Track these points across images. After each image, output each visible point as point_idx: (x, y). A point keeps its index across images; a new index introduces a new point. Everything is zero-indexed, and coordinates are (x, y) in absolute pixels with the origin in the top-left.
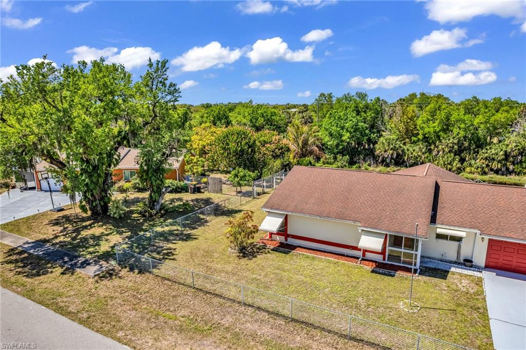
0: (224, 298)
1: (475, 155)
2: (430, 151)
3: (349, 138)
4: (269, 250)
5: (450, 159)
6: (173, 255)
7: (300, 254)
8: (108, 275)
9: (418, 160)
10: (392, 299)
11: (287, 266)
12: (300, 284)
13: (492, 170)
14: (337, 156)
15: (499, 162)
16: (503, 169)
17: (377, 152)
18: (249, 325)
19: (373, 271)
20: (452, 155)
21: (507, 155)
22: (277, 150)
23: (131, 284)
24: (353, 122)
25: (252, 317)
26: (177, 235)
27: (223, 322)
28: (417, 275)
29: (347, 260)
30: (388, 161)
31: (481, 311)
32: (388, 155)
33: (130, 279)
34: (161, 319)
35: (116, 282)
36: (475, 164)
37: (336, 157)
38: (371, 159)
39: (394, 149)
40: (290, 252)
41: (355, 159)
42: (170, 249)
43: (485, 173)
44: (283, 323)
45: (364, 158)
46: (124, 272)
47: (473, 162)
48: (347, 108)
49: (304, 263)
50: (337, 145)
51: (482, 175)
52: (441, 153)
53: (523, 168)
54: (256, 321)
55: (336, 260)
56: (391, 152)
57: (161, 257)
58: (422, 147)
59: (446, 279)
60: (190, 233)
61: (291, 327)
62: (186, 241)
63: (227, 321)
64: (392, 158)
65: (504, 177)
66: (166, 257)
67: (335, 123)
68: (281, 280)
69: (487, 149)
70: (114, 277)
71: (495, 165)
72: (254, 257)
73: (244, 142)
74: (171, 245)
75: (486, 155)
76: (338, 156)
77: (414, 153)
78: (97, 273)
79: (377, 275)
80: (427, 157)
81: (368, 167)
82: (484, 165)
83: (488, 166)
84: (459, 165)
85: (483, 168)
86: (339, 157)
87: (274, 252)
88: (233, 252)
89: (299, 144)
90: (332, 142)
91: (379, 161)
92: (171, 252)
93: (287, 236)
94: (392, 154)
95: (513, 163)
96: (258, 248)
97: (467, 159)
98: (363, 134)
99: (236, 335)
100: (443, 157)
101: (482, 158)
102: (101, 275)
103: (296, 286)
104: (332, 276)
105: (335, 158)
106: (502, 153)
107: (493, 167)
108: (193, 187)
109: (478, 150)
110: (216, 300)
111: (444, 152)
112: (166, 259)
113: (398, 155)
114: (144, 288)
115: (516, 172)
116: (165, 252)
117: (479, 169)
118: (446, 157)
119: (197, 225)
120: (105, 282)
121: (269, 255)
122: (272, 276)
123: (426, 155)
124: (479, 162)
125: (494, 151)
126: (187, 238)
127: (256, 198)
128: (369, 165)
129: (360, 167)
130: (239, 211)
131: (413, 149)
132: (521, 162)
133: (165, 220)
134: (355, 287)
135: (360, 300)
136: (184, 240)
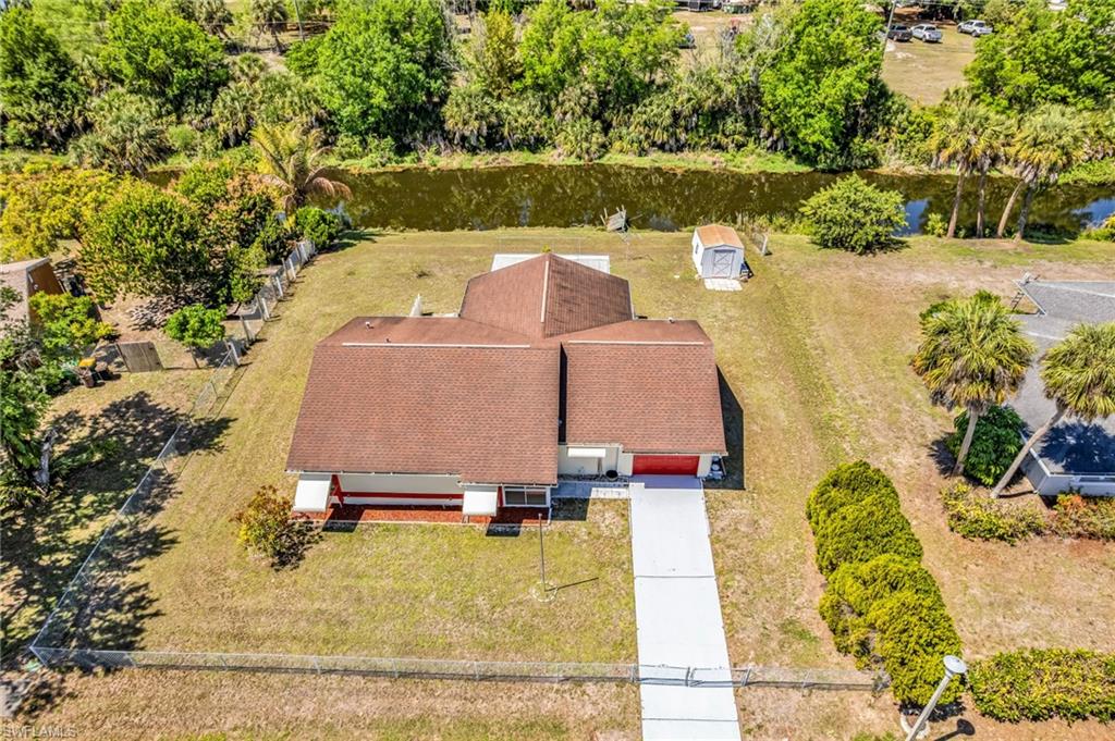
0: (286, 671)
1: (626, 117)
2: (549, 111)
3: (385, 99)
4: (319, 530)
5: (586, 130)
6: (151, 602)
7: (372, 525)
8: (42, 702)
9: (528, 133)
10: (521, 585)
11: (360, 564)
12: (392, 599)
13: (654, 144)
14: (366, 137)
15: (665, 129)
16: (672, 142)
17: (449, 125)
18: (341, 705)
19: (490, 533)
20: (589, 120)
21: (676, 116)
22: (245, 216)
23: (103, 703)
24: (389, 62)
25: (342, 690)
26: (128, 542)
27: (302, 714)
28: (549, 521)
29: (447, 520)
30: (473, 141)
31: (625, 567)
32: (472, 131)
33: (95, 692)
35: (68, 708)
36: (628, 135)
37: (364, 140)
38: (440, 138)
39: (479, 117)
40: (356, 524)
41: (407, 140)
42: (137, 589)
43: (642, 152)
44: (389, 684)
45: (425, 138)
46: (73, 681)
47: (624, 131)
48: (367, 23)
49: (385, 547)
50: (364, 114)
51: (640, 155)
52: (568, 116)
53: (700, 137)
54: (350, 694)
55: (433, 523)
56: (476, 124)
57: (130, 615)
58: (533, 103)
59: (585, 519)
60: (154, 529)
61: (400, 686)
62: (158, 554)
63: (307, 710)
64: (479, 135)
65: (672, 156)
66: (139, 613)
67: (349, 64)
68: (359, 600)
69: (645, 105)
70: (58, 700)
71: (660, 136)
72: (299, 559)
73: (168, 235)
74: (131, 579)
75: (644, 116)
76: (369, 139)
77: (520, 120)
78: (16, 705)
79: (495, 538)
80: (545, 125)
81: (436, 158)
82: (642, 137)
83: (647, 137)
84: (602, 139)
85: (640, 142)
86: (372, 141)
87: (329, 534)
88: (259, 558)
89: (286, 175)
90: (349, 108)
91: (456, 142)
92: (143, 598)
93: (341, 495)
94: (479, 129)
95: (687, 130)
96: (299, 532)
97: (614, 123)
98: (414, 85)
99: (330, 728)
100: (573, 126)
101: (638, 123)
102: (28, 708)
103: (386, 604)
104: (433, 563)
105: (364, 143)
106: (668, 113)
107: (656, 139)
108: (90, 374)
109: (631, 108)
110: (275, 679)
111: (573, 114)
112: (142, 617)
113: (490, 127)
114: (137, 701)
115: (689, 145)
116: (129, 599)
117: (636, 145)
118: (578, 126)
119: (156, 496)
120: (46, 717)
121: (323, 545)
122: (345, 595)
123: (542, 121)
124: (634, 132)
125: (656, 108)
126: (155, 544)
127: (242, 365)
128: (438, 153)
129: (419, 159)
130: (223, 425)
131: (519, 111)
132: (697, 126)
133: (77, 501)
134: (469, 577)
135: (480, 601)
136: (153, 553)
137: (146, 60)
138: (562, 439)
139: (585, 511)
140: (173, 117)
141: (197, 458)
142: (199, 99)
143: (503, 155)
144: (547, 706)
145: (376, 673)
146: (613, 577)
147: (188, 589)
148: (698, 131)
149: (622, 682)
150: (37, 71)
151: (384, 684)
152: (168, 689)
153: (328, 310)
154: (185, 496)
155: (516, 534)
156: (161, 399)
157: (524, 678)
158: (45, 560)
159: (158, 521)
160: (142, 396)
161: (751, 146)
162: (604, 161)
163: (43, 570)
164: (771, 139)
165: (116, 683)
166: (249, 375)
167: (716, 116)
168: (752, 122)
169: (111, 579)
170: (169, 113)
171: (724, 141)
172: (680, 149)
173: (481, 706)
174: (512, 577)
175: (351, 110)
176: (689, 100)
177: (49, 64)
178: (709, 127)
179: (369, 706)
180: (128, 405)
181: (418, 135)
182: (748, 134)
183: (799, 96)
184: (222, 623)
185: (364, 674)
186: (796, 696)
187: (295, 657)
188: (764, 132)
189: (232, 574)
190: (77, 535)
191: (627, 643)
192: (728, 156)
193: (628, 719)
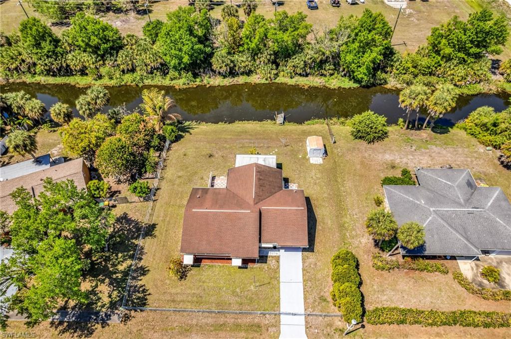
0: (188, 311)
1: (286, 63)
2: (254, 60)
3: (188, 59)
4: (190, 266)
5: (269, 69)
6: (147, 290)
7: (205, 265)
8: (127, 319)
9: (246, 69)
10: (249, 285)
11: (203, 278)
12: (213, 289)
13: (297, 74)
15: (301, 68)
16: (304, 73)
17: (214, 67)
18: (203, 320)
19: (239, 267)
20: (270, 65)
21: (306, 63)
22: (147, 137)
23: (142, 319)
24: (189, 45)
25: (203, 316)
26: (135, 270)
27: (193, 323)
28: (256, 264)
29: (227, 263)
30: (224, 74)
31: (278, 279)
32: (223, 70)
33: (139, 316)
34: (169, 331)
35: (133, 321)
36: (286, 70)
37: (180, 72)
38: (210, 71)
39: (226, 65)
40: (200, 265)
41: (197, 72)
42: (142, 286)
43: (292, 77)
45: (204, 70)
46: (133, 313)
47: (285, 69)
49: (210, 272)
52: (262, 63)
54: (205, 317)
55: (223, 264)
57: (142, 294)
58: (248, 56)
59: (266, 263)
60: (142, 266)
61: (218, 315)
62: (145, 275)
64: (226, 71)
65: (304, 79)
66: (145, 294)
68: (204, 290)
69: (293, 59)
70: (131, 318)
71: (299, 71)
72: (186, 277)
74: (140, 283)
75: (293, 64)
76: (182, 72)
77: (242, 64)
78: (121, 320)
79: (241, 269)
80: (253, 65)
81: (209, 80)
82: (292, 71)
83: (294, 71)
84: (276, 72)
85: (291, 73)
86: (184, 74)
87: (193, 268)
89: (158, 114)
91: (217, 73)
92: (144, 289)
94: (226, 69)
95: (310, 68)
96: (184, 267)
97: (281, 64)
99: (201, 327)
100: (264, 67)
101: (290, 66)
102: (124, 320)
103: (212, 291)
104: (224, 278)
105: (180, 74)
106: (302, 62)
107: (297, 72)
109: (288, 60)
110: (185, 314)
111: (264, 62)
112: (146, 295)
113: (230, 68)
114: (150, 319)
115: (311, 74)
116: (141, 289)
117: (289, 74)
118: (266, 67)
119: (140, 254)
120: (129, 323)
121: (192, 272)
122: (200, 288)
123: (251, 64)
124: (289, 69)
125: (297, 60)
126: (143, 271)
127: (155, 200)
128: (210, 77)
129: (202, 81)
130: (154, 226)
131: (242, 60)
132: (314, 66)
133: (117, 255)
134: (234, 282)
135: (238, 290)
136: (144, 274)
137: (90, 41)
138: (260, 242)
139: (267, 260)
140: (101, 62)
141: (149, 240)
142: (112, 55)
143: (236, 79)
144: (256, 320)
145: (211, 312)
146: (274, 282)
147: (156, 286)
148: (315, 69)
149: (275, 315)
150: (47, 46)
151: (214, 315)
152: (157, 316)
153: (180, 174)
154: (148, 254)
155: (247, 268)
156: (132, 216)
157: (250, 313)
158: (114, 276)
159: (142, 263)
160: (125, 214)
161: (336, 75)
162: (276, 81)
163: (115, 279)
164: (344, 72)
165: (144, 314)
166: (158, 204)
167: (322, 63)
168: (337, 65)
169: (134, 283)
170: (100, 60)
171: (325, 73)
172: (307, 75)
173: (239, 320)
174: (246, 282)
175: (174, 62)
176: (311, 58)
177: (51, 42)
178: (319, 67)
179: (210, 321)
180: (122, 218)
181: (202, 70)
182: (335, 69)
183: (355, 59)
184: (168, 297)
185: (208, 312)
186: (321, 318)
188: (341, 69)
189: (168, 282)
190: (121, 268)
191: (277, 303)
192: (326, 79)
193: (277, 325)
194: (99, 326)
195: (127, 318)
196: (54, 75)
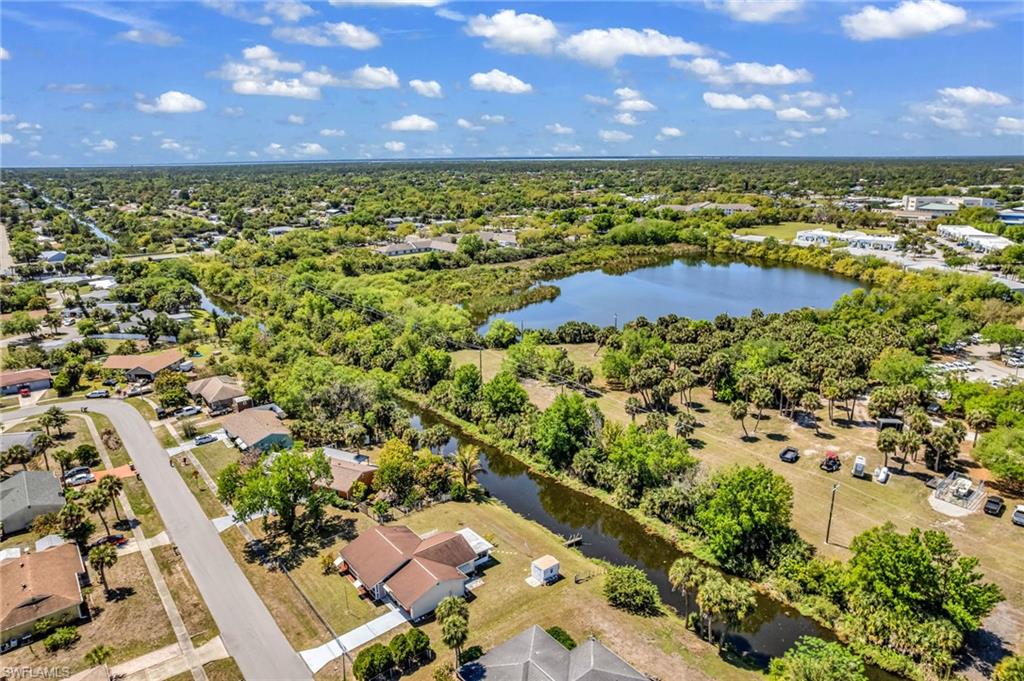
4: (337, 572)
13: (654, 513)
19: (360, 596)
20: (629, 487)
21: (666, 503)
28: (371, 602)
31: (368, 621)
40: (345, 576)
41: (559, 464)
44: (308, 606)
53: (676, 520)
57: (296, 565)
59: (377, 607)
60: (319, 552)
66: (298, 565)
72: (330, 576)
74: (304, 559)
78: (270, 568)
82: (650, 507)
88: (322, 570)
91: (574, 474)
92: (301, 563)
97: (643, 494)
112: (297, 567)
113: (589, 473)
115: (671, 521)
120: (270, 573)
121: (334, 575)
128: (568, 475)
130: (358, 537)
138: (385, 581)
141: (344, 542)
142: (504, 415)
143: (590, 488)
144: (319, 630)
145: (308, 602)
146: (363, 620)
148: (676, 516)
149: (333, 637)
155: (363, 599)
157: (324, 623)
159: (321, 551)
160: (356, 520)
162: (629, 511)
166: (381, 528)
167: (687, 513)
171: (686, 527)
172: (666, 521)
173: (312, 621)
174: (349, 606)
176: (670, 498)
179: (301, 607)
180: (351, 521)
181: (563, 464)
182: (701, 529)
184: (304, 577)
187: (303, 591)
189: (316, 570)
191: (343, 632)
192: (684, 535)
193: (324, 641)
194: (258, 562)
195: (273, 570)
196: (459, 416)
